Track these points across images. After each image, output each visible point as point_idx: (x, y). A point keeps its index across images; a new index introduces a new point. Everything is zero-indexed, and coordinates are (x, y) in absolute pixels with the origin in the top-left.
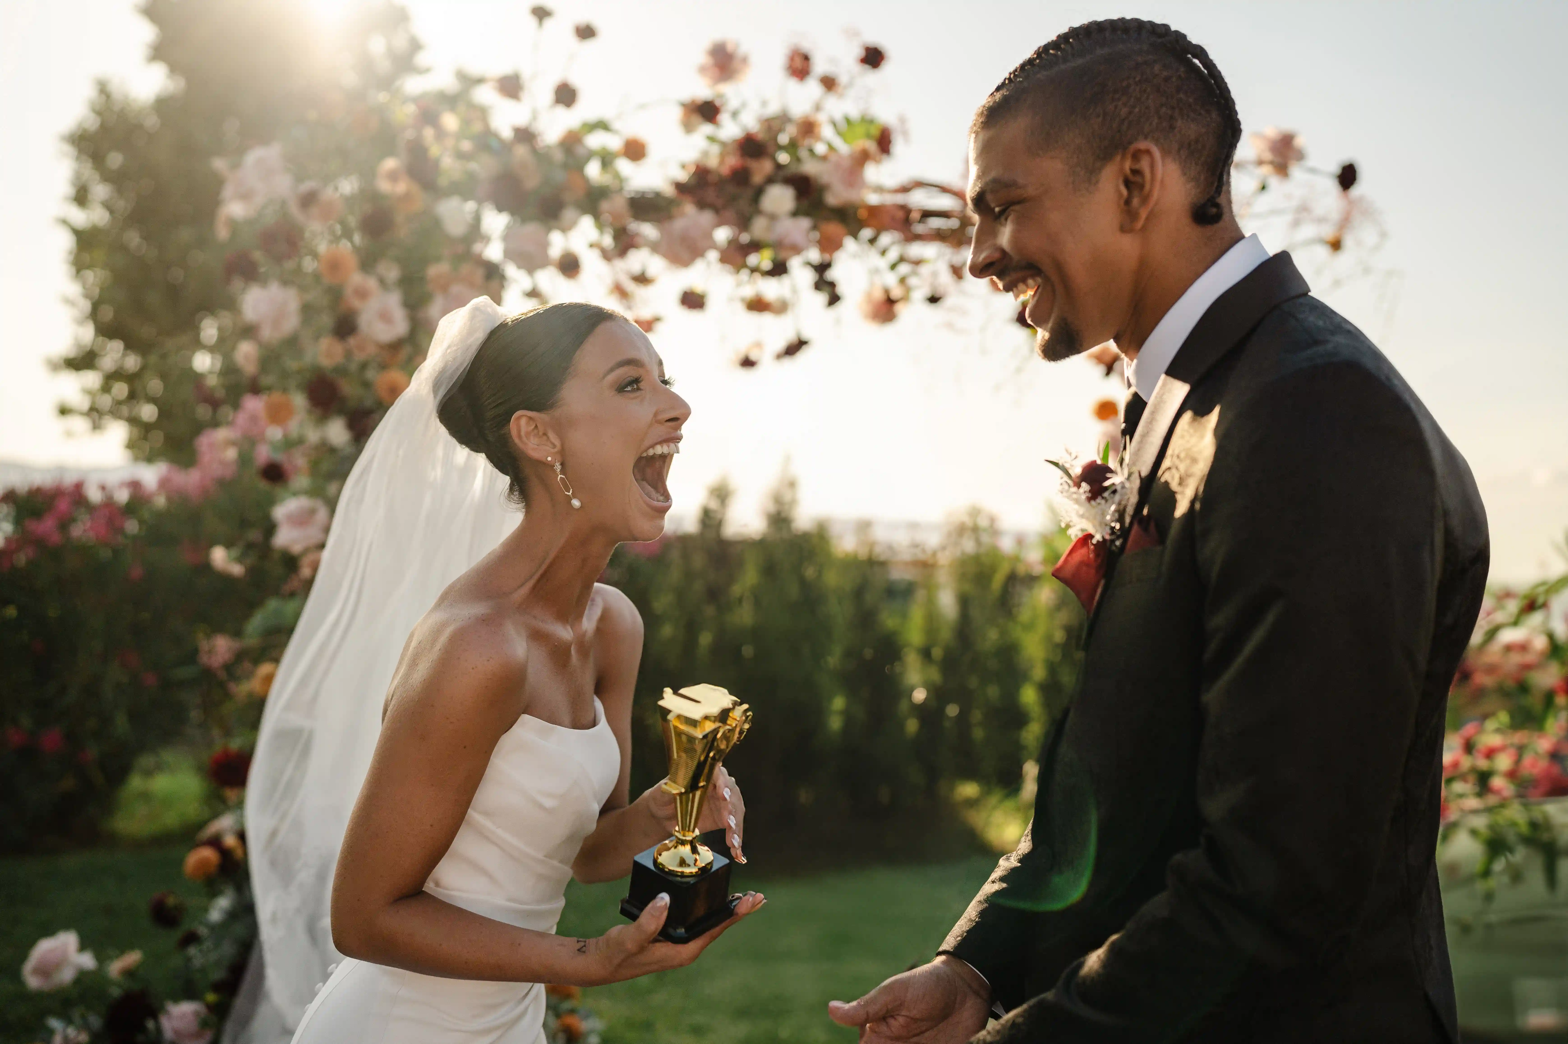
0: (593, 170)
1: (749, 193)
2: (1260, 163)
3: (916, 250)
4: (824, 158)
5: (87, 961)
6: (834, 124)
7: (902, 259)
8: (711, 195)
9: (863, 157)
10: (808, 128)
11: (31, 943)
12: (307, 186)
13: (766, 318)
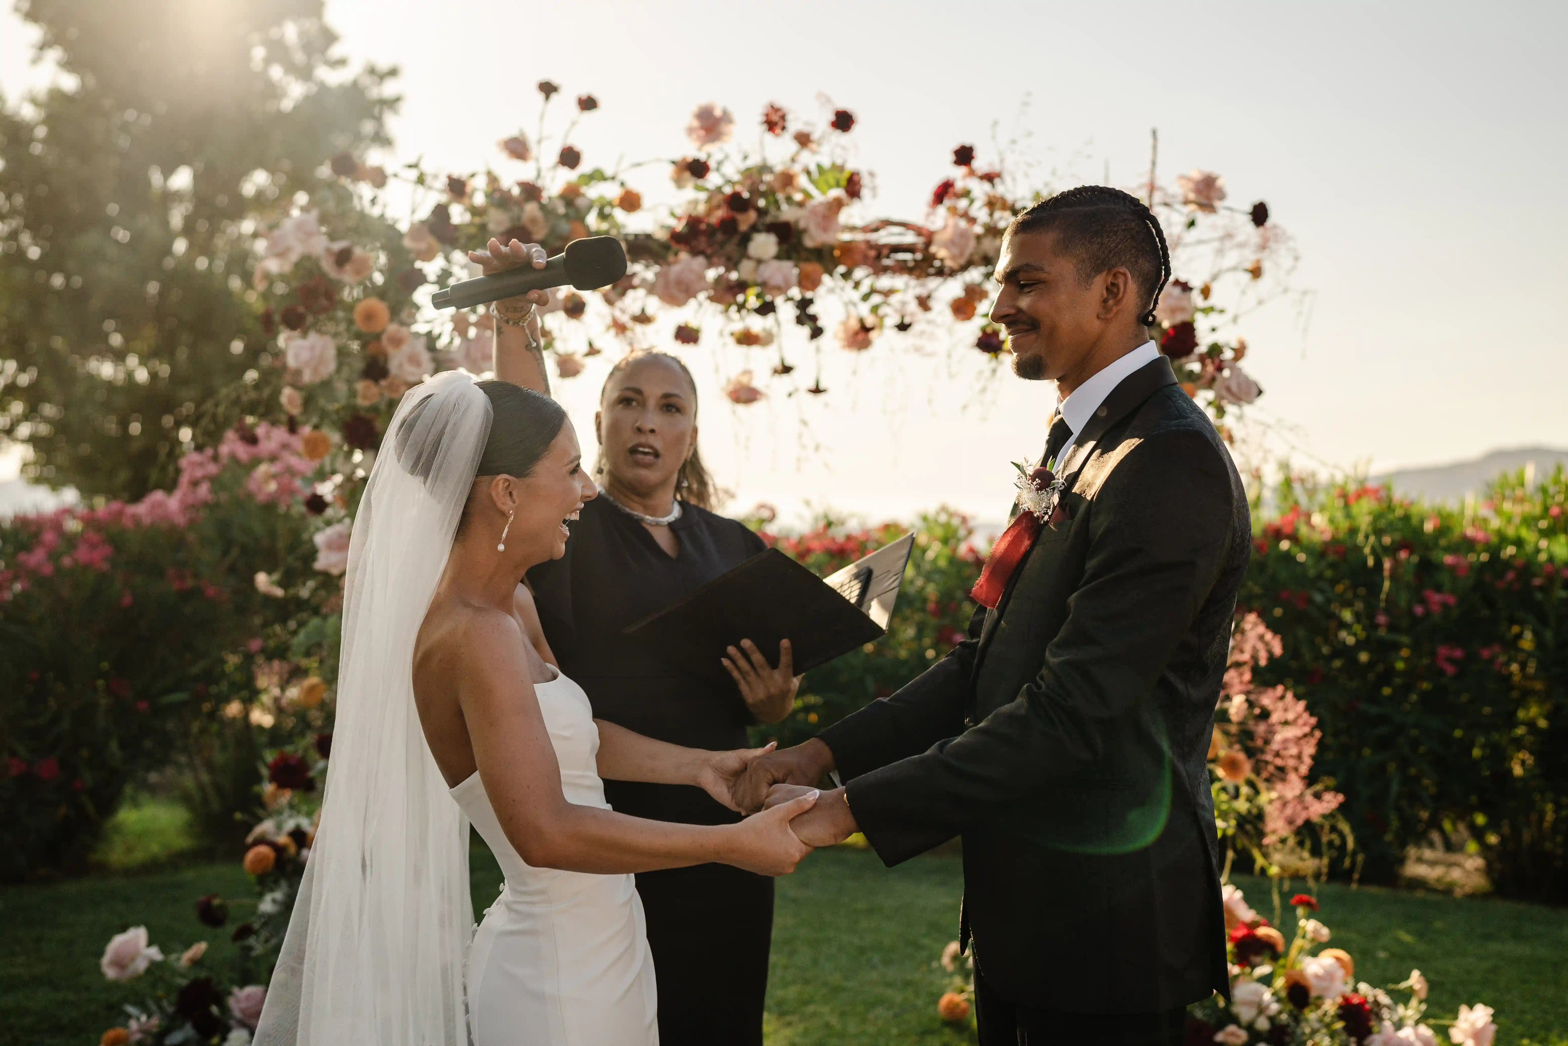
0: (592, 220)
1: (736, 239)
2: (1186, 202)
3: (885, 282)
4: (801, 205)
5: (154, 953)
6: (808, 173)
7: (873, 291)
8: (702, 243)
9: (837, 205)
10: (787, 179)
11: (108, 939)
12: (338, 246)
13: (755, 350)
